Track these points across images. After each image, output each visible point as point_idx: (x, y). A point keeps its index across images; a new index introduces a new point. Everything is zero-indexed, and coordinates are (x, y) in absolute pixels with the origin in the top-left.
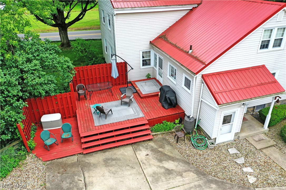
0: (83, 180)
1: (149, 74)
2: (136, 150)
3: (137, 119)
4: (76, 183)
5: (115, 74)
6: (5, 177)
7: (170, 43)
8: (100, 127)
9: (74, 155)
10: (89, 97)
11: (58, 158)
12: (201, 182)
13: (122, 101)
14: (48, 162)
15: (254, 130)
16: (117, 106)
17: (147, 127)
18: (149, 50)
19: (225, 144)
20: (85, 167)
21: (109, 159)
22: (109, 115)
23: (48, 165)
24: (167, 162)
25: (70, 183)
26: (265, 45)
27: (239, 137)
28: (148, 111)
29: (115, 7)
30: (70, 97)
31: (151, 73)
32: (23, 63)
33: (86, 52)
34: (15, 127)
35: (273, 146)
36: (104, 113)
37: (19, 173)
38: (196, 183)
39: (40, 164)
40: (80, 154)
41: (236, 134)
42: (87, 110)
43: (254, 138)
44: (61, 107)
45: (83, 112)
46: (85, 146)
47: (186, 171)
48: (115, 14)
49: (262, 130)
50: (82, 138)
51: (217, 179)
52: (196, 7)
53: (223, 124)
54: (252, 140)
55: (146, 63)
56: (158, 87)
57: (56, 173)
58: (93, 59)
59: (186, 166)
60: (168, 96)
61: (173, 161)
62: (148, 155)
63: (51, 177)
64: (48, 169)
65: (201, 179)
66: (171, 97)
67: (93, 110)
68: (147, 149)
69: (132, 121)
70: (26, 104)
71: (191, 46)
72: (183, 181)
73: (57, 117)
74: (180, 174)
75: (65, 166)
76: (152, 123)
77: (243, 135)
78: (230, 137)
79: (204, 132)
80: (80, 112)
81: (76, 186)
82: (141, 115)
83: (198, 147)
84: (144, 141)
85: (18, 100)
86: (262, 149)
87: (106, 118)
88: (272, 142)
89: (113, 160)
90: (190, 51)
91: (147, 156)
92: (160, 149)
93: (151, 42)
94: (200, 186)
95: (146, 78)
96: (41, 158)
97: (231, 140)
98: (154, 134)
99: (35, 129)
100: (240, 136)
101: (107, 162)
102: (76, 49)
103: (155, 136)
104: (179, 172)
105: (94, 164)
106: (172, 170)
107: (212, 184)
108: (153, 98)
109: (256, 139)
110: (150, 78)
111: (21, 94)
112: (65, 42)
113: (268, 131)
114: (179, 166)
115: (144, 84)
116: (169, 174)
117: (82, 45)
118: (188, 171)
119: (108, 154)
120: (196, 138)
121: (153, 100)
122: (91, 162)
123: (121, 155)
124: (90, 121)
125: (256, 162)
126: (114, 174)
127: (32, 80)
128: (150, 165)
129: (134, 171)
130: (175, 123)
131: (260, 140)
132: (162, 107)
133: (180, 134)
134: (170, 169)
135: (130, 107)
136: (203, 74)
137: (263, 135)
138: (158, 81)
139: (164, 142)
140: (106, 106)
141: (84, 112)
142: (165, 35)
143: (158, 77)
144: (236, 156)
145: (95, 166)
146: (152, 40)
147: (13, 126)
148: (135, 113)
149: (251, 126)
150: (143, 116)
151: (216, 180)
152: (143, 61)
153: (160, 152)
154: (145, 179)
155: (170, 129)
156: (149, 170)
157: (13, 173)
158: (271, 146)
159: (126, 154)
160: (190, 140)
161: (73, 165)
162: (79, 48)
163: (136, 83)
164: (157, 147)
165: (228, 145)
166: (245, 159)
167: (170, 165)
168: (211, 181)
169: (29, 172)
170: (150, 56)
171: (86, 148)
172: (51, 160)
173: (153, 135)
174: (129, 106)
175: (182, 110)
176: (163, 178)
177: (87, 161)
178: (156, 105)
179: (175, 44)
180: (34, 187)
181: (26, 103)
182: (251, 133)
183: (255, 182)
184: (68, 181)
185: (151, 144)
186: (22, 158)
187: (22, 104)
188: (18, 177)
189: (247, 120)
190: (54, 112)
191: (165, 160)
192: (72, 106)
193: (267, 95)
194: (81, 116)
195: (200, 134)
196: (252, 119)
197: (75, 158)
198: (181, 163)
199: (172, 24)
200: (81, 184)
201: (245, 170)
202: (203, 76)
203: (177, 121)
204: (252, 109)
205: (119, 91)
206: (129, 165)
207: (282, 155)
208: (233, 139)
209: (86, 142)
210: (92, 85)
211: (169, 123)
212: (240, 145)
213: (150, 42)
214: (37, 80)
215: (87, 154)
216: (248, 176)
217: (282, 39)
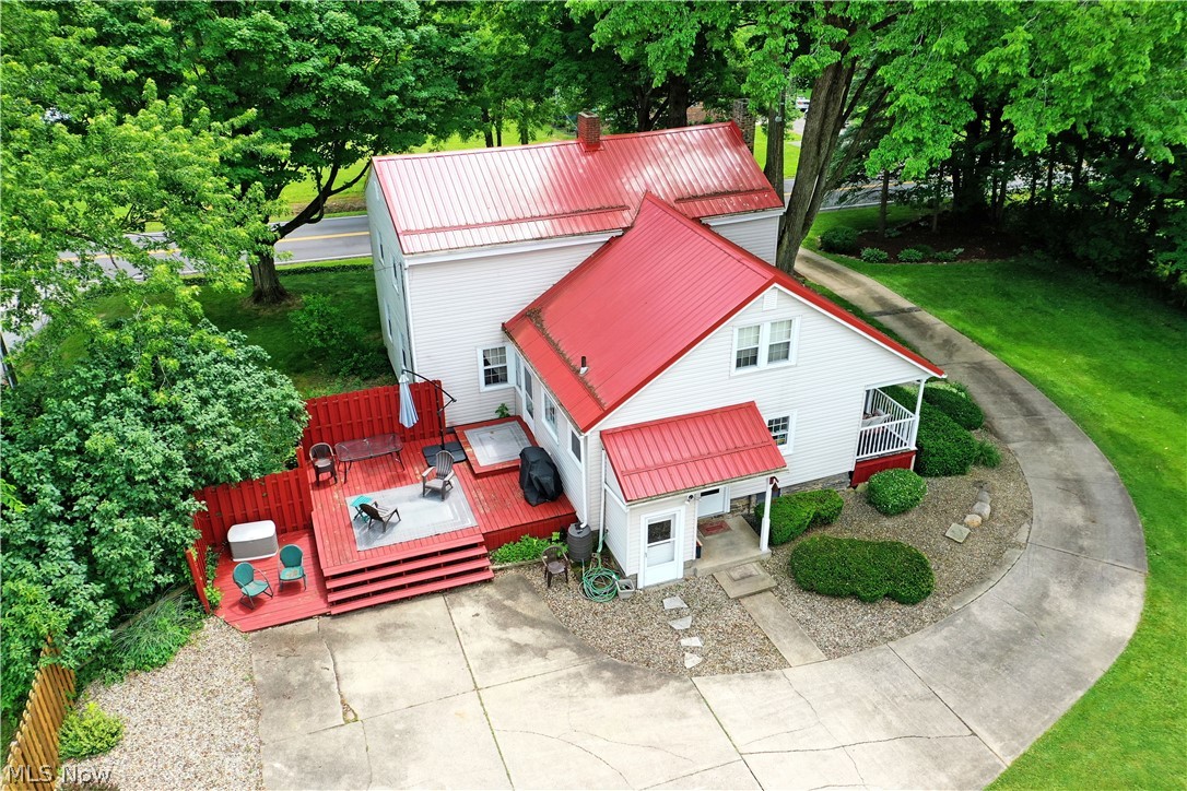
0: (331, 668)
1: (503, 405)
2: (452, 604)
3: (459, 533)
4: (318, 673)
5: (408, 416)
6: (165, 664)
7: (548, 338)
8: (368, 553)
9: (311, 617)
10: (342, 475)
11: (275, 626)
12: (583, 668)
13: (424, 487)
14: (254, 634)
15: (736, 555)
16: (411, 499)
17: (483, 550)
18: (501, 346)
19: (663, 587)
20: (335, 641)
21: (389, 626)
22: (394, 525)
23: (254, 639)
24: (518, 630)
25: (306, 675)
26: (747, 359)
27: (695, 570)
28: (488, 511)
29: (406, 252)
30: (297, 480)
31: (509, 403)
32: (194, 414)
33: (332, 336)
34: (179, 556)
35: (770, 590)
36: (380, 519)
37: (193, 657)
38: (573, 670)
39: (236, 639)
40: (324, 615)
41: (688, 565)
42: (339, 511)
43: (732, 574)
44: (273, 506)
45: (328, 517)
46: (333, 597)
47: (556, 647)
48: (407, 266)
49: (755, 553)
50: (327, 579)
51: (619, 662)
52: (617, 237)
53: (649, 542)
54: (725, 577)
55: (494, 377)
56: (524, 444)
57: (273, 655)
58: (352, 356)
59: (560, 636)
60: (535, 474)
61: (532, 627)
62: (477, 615)
63: (263, 663)
64: (257, 647)
65: (585, 662)
66: (543, 476)
67: (353, 513)
68: (478, 602)
69: (448, 537)
70: (201, 505)
71: (584, 358)
72: (546, 666)
73: (265, 529)
74: (542, 653)
75: (291, 641)
76: (493, 540)
77: (706, 565)
78: (673, 572)
79: (616, 562)
80: (321, 516)
81: (318, 679)
82: (470, 522)
83: (596, 595)
84: (472, 584)
85: (184, 498)
86: (742, 597)
87: (384, 531)
88: (770, 582)
89: (398, 626)
90: (583, 370)
91: (476, 618)
92: (508, 603)
93: (504, 327)
94: (578, 675)
95: (497, 416)
96: (237, 626)
97: (677, 579)
98: (499, 567)
99: (215, 560)
100: (699, 569)
101: (383, 632)
102: (306, 328)
103: (499, 573)
104: (541, 650)
105: (356, 637)
106: (526, 645)
107: (605, 672)
108: (506, 475)
109: (736, 575)
110: (508, 416)
111: (190, 483)
112: (267, 286)
113: (770, 555)
114: (544, 637)
115: (489, 434)
116: (518, 654)
117: (322, 316)
118: (561, 646)
119: (388, 615)
120: (595, 575)
121: (503, 480)
122: (349, 631)
123: (418, 615)
124: (345, 537)
125: (716, 626)
126: (400, 655)
127: (215, 451)
128: (479, 636)
129: (443, 648)
130: (550, 541)
131: (743, 578)
132: (523, 501)
133: (557, 568)
134: (522, 643)
135: (446, 501)
136: (603, 428)
137: (755, 565)
138: (525, 427)
139: (520, 585)
140: (385, 499)
141: (332, 516)
142: (540, 311)
143: (526, 417)
144: (678, 613)
145: (358, 639)
146: (507, 321)
147: (175, 553)
148: (456, 518)
149: (732, 543)
150: (475, 524)
151: (616, 664)
152: (487, 372)
153: (505, 607)
154: (465, 664)
155: (536, 556)
156: (475, 647)
157: (181, 657)
158: (765, 591)
159: (429, 613)
160: (579, 579)
161: (309, 639)
162: (313, 326)
163: (467, 433)
164: (500, 598)
165: (668, 589)
166: (694, 620)
167: (525, 635)
168: (605, 666)
169: (213, 654)
170: (503, 360)
171: (339, 602)
172: (261, 629)
173: (494, 571)
174: (443, 499)
175: (572, 508)
176: (504, 662)
177: (339, 630)
178: (511, 495)
179: (556, 342)
180: (229, 681)
181: (203, 502)
182: (727, 561)
183: (698, 666)
184: (301, 669)
185: (489, 590)
186: (193, 625)
187: (193, 505)
188: (193, 664)
189: (729, 529)
190: (259, 518)
191: (515, 626)
192: (302, 503)
193: (749, 476)
194: (323, 527)
195: (606, 566)
196: (742, 527)
197: (312, 626)
198: (548, 632)
199: (560, 278)
200: (329, 676)
201: (685, 642)
202: (603, 434)
203: (556, 536)
204: (745, 502)
205: (422, 457)
206: (432, 638)
207: (781, 609)
208: (681, 576)
209: (337, 589)
210: (352, 443)
211: (535, 541)
212: (696, 589)
213: (503, 324)
214: (226, 450)
215: (339, 614)
216: (687, 654)
217: (788, 343)
